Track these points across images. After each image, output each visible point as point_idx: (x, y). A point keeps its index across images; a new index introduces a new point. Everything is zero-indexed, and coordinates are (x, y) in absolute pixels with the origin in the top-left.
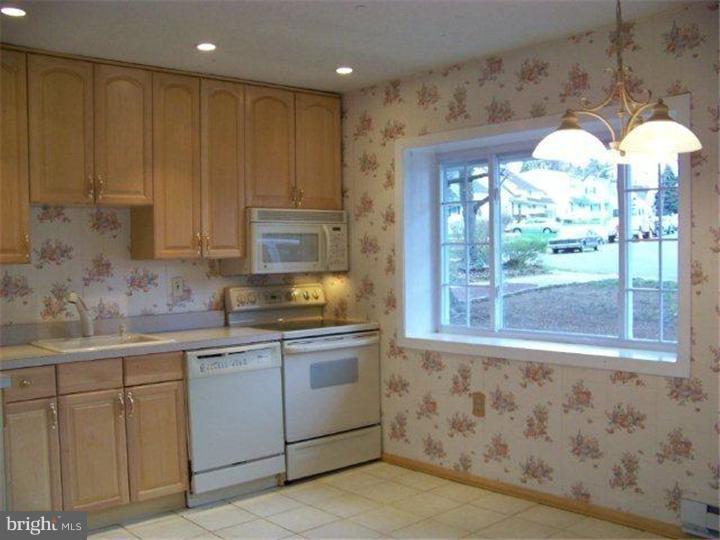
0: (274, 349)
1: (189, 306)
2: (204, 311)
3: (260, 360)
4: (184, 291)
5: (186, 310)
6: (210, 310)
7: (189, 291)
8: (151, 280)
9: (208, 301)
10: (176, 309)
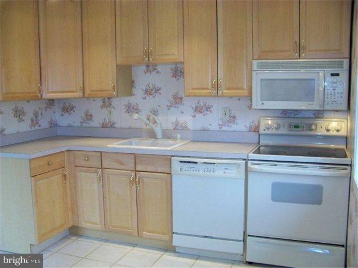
0: (239, 165)
1: (234, 127)
2: (245, 132)
3: (227, 171)
4: (230, 117)
5: (231, 129)
6: (250, 131)
7: (234, 117)
8: (208, 108)
9: (248, 125)
10: (224, 128)
